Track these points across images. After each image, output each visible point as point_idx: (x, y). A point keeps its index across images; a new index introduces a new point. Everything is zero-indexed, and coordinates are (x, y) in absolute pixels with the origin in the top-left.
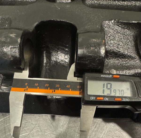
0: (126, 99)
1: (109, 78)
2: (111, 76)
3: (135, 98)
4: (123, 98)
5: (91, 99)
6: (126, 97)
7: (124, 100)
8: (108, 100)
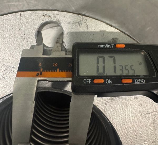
0: (140, 80)
1: (109, 48)
2: (112, 46)
3: (154, 77)
4: (135, 78)
5: (85, 82)
6: (138, 77)
7: (136, 82)
8: (111, 83)
